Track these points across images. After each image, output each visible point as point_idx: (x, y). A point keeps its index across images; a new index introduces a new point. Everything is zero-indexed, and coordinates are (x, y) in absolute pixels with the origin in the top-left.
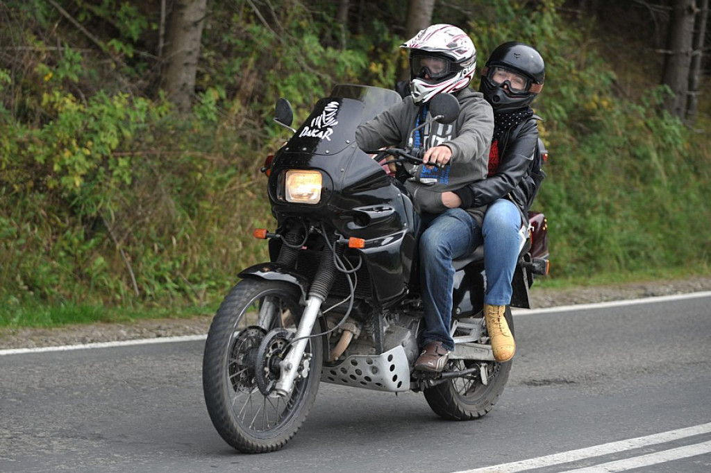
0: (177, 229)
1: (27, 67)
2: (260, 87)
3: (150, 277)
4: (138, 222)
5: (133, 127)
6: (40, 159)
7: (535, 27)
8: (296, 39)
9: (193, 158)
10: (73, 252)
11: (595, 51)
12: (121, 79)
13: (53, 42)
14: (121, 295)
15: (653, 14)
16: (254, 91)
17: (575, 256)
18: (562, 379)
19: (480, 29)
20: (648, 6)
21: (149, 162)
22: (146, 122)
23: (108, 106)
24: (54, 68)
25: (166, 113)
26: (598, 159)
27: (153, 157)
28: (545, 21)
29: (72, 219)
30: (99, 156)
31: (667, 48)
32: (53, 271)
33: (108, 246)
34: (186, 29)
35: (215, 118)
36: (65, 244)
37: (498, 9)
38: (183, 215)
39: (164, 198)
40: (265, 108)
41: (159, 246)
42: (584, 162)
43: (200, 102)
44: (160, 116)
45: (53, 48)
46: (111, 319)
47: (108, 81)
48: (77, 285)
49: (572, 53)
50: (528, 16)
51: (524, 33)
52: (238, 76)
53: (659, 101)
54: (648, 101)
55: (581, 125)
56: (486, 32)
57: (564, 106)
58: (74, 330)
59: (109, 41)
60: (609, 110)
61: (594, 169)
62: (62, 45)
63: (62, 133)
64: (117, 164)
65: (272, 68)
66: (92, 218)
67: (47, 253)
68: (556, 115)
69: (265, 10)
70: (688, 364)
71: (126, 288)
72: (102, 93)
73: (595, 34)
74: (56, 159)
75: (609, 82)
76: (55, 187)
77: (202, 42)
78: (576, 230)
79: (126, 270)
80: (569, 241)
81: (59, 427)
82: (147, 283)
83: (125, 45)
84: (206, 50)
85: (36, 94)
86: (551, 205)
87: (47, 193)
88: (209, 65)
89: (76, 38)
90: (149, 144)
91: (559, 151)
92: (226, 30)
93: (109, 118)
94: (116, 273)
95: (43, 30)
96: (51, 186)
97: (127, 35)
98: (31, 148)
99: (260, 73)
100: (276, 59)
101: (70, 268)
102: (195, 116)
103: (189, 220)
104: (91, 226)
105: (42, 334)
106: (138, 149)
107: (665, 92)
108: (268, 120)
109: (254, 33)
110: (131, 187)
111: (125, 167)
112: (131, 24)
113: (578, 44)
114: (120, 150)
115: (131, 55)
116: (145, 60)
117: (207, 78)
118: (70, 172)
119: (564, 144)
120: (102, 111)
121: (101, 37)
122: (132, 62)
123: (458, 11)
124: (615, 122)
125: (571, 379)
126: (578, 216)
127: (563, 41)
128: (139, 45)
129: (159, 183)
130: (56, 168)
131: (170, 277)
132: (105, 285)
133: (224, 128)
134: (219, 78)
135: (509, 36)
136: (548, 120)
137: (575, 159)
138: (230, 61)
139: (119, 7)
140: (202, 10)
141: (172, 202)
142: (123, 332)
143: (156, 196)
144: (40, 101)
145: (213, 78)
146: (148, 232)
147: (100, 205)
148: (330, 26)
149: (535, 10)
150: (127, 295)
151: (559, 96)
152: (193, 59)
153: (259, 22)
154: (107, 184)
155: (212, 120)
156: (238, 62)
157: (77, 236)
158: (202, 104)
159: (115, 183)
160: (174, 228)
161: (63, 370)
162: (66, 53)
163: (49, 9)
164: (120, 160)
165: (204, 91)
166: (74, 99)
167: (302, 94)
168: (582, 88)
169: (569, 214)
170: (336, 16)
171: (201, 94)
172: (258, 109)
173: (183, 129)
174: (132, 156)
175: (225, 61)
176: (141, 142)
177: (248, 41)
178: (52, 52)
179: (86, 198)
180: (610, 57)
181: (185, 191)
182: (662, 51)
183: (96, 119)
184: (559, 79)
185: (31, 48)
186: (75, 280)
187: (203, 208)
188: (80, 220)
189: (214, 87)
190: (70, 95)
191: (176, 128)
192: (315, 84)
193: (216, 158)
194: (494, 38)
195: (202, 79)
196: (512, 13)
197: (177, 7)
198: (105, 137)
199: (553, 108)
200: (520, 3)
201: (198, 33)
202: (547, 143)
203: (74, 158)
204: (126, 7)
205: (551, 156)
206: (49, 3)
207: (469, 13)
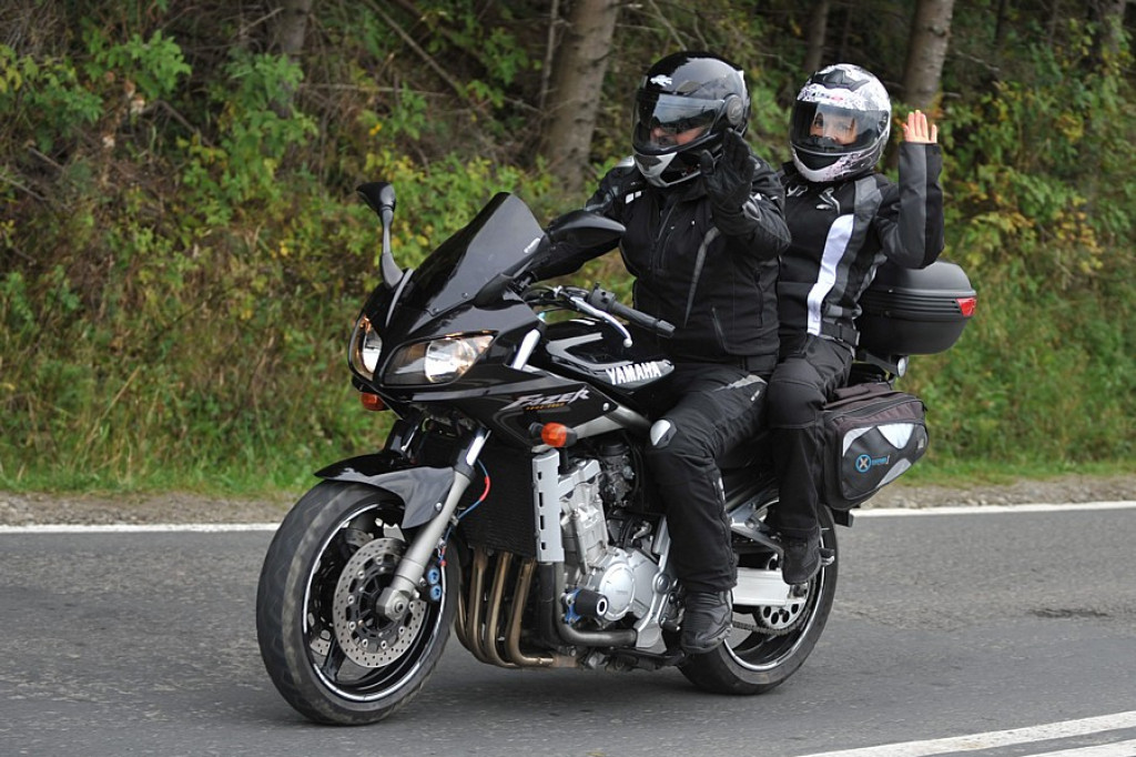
1: (345, 115)
6: (355, 248)
7: (1091, 96)
12: (483, 139)
13: (388, 80)
17: (1131, 430)
18: (1089, 609)
19: (1012, 94)
23: (460, 176)
24: (385, 117)
25: (545, 190)
28: (1106, 88)
34: (581, 71)
37: (1039, 66)
43: (594, 177)
44: (537, 194)
45: (387, 89)
47: (463, 140)
50: (1082, 79)
51: (1074, 103)
56: (1019, 99)
57: (1127, 212)
59: (469, 82)
62: (400, 85)
68: (1115, 224)
72: (452, 158)
77: (604, 89)
80: (1123, 407)
83: (492, 88)
84: (610, 102)
85: (355, 153)
86: (1101, 354)
88: (613, 126)
89: (423, 76)
91: (1116, 276)
93: (460, 193)
95: (375, 62)
96: (368, 288)
97: (497, 75)
98: (343, 232)
112: (503, 60)
115: (500, 105)
116: (521, 113)
117: (609, 143)
119: (1123, 267)
120: (449, 183)
121: (458, 77)
122: (501, 114)
123: (980, 66)
125: (1103, 610)
128: (513, 90)
130: (378, 262)
135: (1053, 106)
136: (1104, 230)
139: (488, 34)
140: (606, 45)
144: (362, 165)
145: (617, 143)
148: (793, 77)
149: (1093, 71)
151: (1121, 197)
152: (588, 115)
162: (405, 96)
163: (385, 33)
165: (601, 162)
166: (412, 163)
169: (1125, 368)
170: (804, 62)
171: (598, 165)
178: (386, 95)
183: (440, 194)
184: (1120, 173)
185: (354, 87)
189: (617, 157)
190: (406, 158)
194: (1030, 110)
195: (601, 145)
196: (1059, 73)
197: (570, 39)
198: (451, 220)
199: (1111, 214)
200: (1070, 59)
201: (598, 78)
202: (1099, 265)
203: (404, 249)
204: (499, 35)
205: (1104, 283)
206: (386, 25)
207: (997, 69)
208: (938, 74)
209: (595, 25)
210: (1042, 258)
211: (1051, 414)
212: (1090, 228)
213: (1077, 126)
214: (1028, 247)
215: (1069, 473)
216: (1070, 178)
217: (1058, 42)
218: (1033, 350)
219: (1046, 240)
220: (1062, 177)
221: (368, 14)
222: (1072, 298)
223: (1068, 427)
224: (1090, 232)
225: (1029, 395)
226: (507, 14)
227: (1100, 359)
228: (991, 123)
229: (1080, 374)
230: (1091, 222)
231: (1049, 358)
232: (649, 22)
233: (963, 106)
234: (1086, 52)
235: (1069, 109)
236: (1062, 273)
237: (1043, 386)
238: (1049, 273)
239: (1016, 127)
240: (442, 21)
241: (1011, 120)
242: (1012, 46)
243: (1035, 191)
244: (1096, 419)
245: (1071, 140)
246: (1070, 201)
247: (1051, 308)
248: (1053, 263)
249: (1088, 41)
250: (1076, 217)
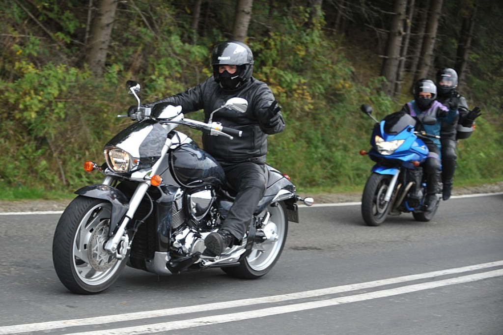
0: (90, 147)
1: (7, 46)
2: (144, 65)
3: (73, 174)
4: (68, 141)
5: (68, 84)
6: (12, 101)
7: (308, 38)
8: (167, 37)
9: (102, 104)
10: (28, 157)
11: (343, 54)
12: (62, 56)
13: (23, 32)
14: (54, 183)
15: (378, 34)
16: (140, 67)
17: (325, 175)
18: (314, 247)
19: (276, 37)
20: (375, 29)
21: (76, 106)
22: (76, 82)
23: (54, 71)
24: (23, 47)
25: (88, 77)
26: (341, 118)
27: (78, 103)
28: (314, 35)
29: (29, 137)
30: (46, 101)
31: (386, 55)
32: (16, 168)
33: (49, 154)
34: (102, 28)
35: (116, 82)
36: (24, 152)
37: (287, 26)
38: (94, 138)
39: (84, 127)
40: (146, 77)
41: (79, 156)
42: (333, 119)
43: (108, 72)
44: (84, 79)
45: (23, 36)
46: (49, 198)
47: (54, 56)
48: (29, 177)
49: (329, 54)
50: (305, 31)
51: (301, 41)
52: (132, 57)
53: (379, 86)
54: (372, 85)
55: (332, 97)
56: (279, 39)
57: (322, 85)
58: (26, 203)
59: (56, 33)
60: (349, 89)
61: (339, 124)
62: (29, 34)
63: (26, 86)
64: (57, 106)
65: (151, 53)
66: (40, 137)
67: (13, 157)
68: (318, 91)
69: (149, 19)
70: (388, 242)
71: (59, 180)
72: (50, 64)
73: (343, 44)
74: (21, 101)
75: (350, 73)
76: (20, 118)
77: (111, 36)
78: (326, 159)
79: (59, 169)
80: (322, 165)
81: (15, 260)
82: (71, 178)
83: (65, 36)
84: (113, 41)
85: (11, 62)
86: (312, 144)
87: (15, 121)
88: (114, 50)
89: (37, 30)
90: (77, 95)
91: (318, 112)
92: (126, 30)
93: (54, 78)
94: (53, 171)
95: (18, 25)
96: (17, 117)
97: (67, 30)
98: (7, 94)
99: (144, 56)
100: (154, 49)
101: (26, 166)
102: (105, 80)
103: (97, 142)
104: (40, 142)
105: (7, 204)
106: (70, 98)
107: (383, 81)
108: (148, 84)
109: (142, 32)
110: (64, 120)
111: (61, 108)
112: (70, 24)
113: (333, 49)
114: (59, 98)
115: (69, 42)
116: (77, 45)
117: (113, 58)
118: (29, 109)
119: (321, 108)
120: (50, 74)
121: (51, 31)
122: (69, 46)
123: (263, 26)
124: (353, 97)
125: (319, 247)
126: (327, 151)
127: (324, 47)
128: (74, 36)
129: (81, 118)
130: (21, 106)
131: (85, 175)
132: (46, 177)
133: (121, 88)
134: (120, 58)
135: (293, 42)
136: (313, 92)
137: (327, 117)
138: (127, 48)
139: (63, 13)
140: (112, 17)
141: (88, 130)
142: (55, 206)
143: (78, 126)
144: (14, 66)
145: (116, 58)
146: (73, 147)
147: (46, 130)
148: (187, 31)
149: (309, 28)
150: (58, 184)
151: (320, 80)
152: (105, 46)
153: (145, 26)
154: (50, 117)
155: (114, 83)
156: (131, 49)
157: (31, 147)
158: (109, 73)
159: (56, 117)
160: (88, 146)
161: (19, 227)
162: (31, 39)
163: (22, 12)
164: (59, 104)
165: (110, 65)
166: (34, 66)
167: (168, 70)
168: (334, 76)
169: (322, 149)
170: (191, 24)
171: (109, 67)
172: (142, 78)
173: (97, 87)
174: (66, 102)
175: (124, 48)
176: (71, 93)
177: (138, 37)
178: (22, 38)
179: (37, 125)
180: (351, 58)
181: (96, 124)
182: (382, 56)
183: (46, 79)
184: (321, 69)
185: (10, 35)
186: (29, 174)
187: (106, 135)
188: (33, 138)
189: (116, 63)
190: (32, 64)
191: (93, 86)
192: (177, 65)
193: (115, 105)
194: (284, 44)
195: (110, 58)
196: (295, 29)
197: (97, 15)
198: (51, 89)
199: (316, 87)
200: (300, 23)
201: (109, 31)
202: (312, 107)
203: (32, 101)
204: (67, 13)
205: (313, 115)
206: (22, 9)
207: (270, 27)
208: (246, 29)
209: (108, 10)
210: (289, 104)
211: (293, 168)
212: (308, 92)
213: (302, 50)
214: (283, 100)
215: (301, 193)
216: (300, 71)
217: (294, 16)
218: (285, 142)
219: (290, 97)
220: (297, 71)
221: (15, 5)
222: (301, 121)
223: (299, 173)
224: (308, 94)
225: (284, 160)
226: (70, 5)
227: (312, 146)
228: (267, 49)
229: (304, 152)
230: (309, 90)
231: (291, 146)
232: (130, 8)
233: (256, 42)
234: (306, 20)
235: (299, 44)
236: (297, 111)
237: (289, 157)
238: (291, 111)
239: (278, 51)
240: (44, 8)
241: (276, 48)
242: (276, 17)
243: (286, 77)
244: (311, 170)
245: (300, 56)
246: (300, 81)
247: (292, 125)
248: (292, 106)
249: (307, 15)
250: (302, 87)
